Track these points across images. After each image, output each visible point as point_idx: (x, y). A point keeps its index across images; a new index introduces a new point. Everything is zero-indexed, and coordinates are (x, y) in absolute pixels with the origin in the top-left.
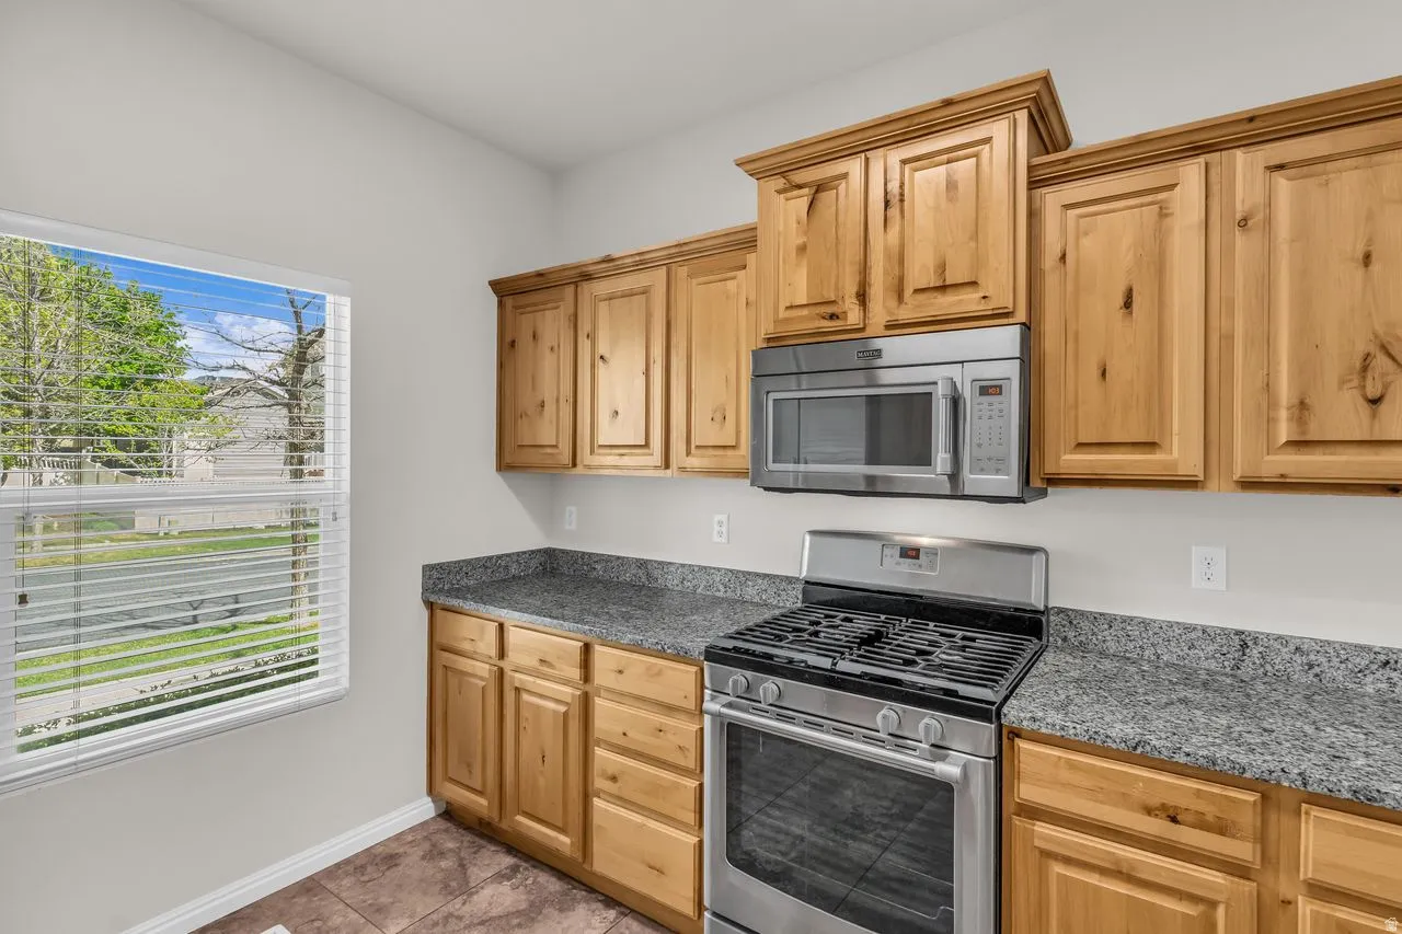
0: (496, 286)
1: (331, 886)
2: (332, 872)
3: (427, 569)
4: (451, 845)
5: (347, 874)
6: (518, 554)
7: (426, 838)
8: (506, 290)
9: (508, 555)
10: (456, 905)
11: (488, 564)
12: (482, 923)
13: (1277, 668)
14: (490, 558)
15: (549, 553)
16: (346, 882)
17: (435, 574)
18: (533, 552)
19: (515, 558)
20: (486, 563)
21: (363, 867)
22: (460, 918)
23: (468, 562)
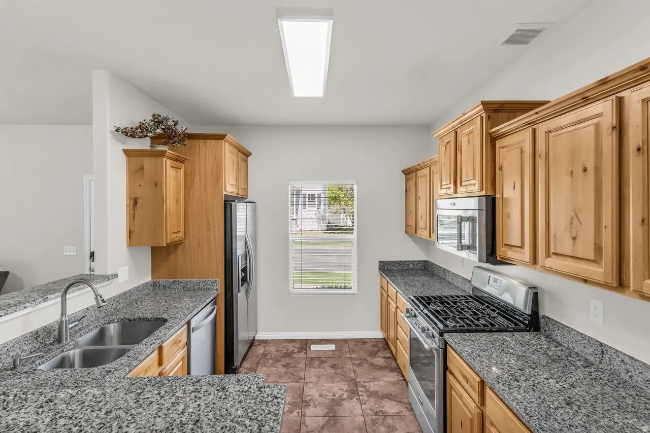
0: (403, 171)
1: (349, 343)
2: (351, 340)
3: (380, 262)
4: (380, 346)
5: (354, 342)
6: (413, 261)
7: (376, 342)
8: (407, 173)
9: (409, 261)
10: (369, 358)
11: (401, 263)
12: (370, 364)
13: (615, 368)
14: (402, 261)
15: (426, 262)
16: (353, 343)
17: (382, 264)
18: (419, 261)
19: (412, 262)
20: (400, 263)
21: (358, 342)
22: (367, 361)
23: (393, 262)
